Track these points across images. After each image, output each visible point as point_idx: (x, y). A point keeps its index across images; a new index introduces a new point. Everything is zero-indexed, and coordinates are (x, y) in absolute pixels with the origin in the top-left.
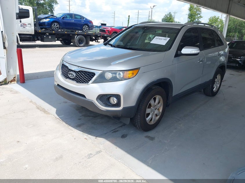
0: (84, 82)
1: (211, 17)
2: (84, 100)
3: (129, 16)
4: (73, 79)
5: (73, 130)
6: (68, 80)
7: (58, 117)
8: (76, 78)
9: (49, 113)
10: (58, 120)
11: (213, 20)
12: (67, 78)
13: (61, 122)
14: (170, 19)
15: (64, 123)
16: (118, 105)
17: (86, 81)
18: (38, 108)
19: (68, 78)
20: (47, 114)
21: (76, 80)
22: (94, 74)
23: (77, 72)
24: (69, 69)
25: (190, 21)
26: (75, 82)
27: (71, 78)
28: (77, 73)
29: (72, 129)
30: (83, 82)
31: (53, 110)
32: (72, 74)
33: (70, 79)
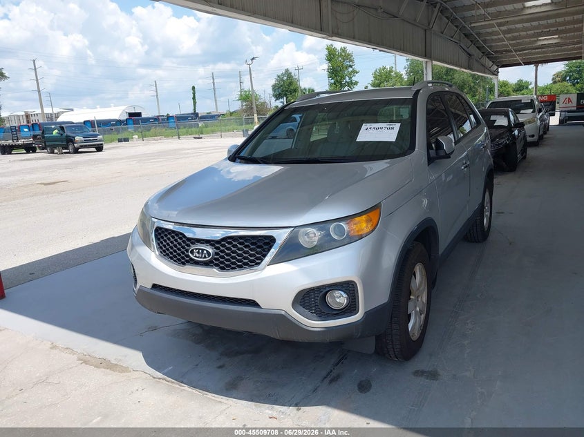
0: (246, 264)
1: (376, 70)
2: (254, 314)
3: (194, 88)
4: (206, 264)
5: (222, 400)
6: (188, 267)
7: (159, 375)
8: (216, 259)
9: (124, 370)
10: (164, 381)
11: (381, 76)
12: (183, 264)
13: (176, 385)
14: (290, 83)
15: (186, 388)
16: (351, 308)
17: (251, 261)
18: (86, 362)
19: (188, 262)
20: (119, 372)
21: (217, 265)
22: (270, 241)
23: (218, 242)
24: (189, 239)
25: (335, 83)
26: (215, 270)
27: (201, 262)
28: (217, 245)
29: (218, 400)
30: (240, 267)
31: (135, 358)
32: (203, 250)
33: (197, 263)
